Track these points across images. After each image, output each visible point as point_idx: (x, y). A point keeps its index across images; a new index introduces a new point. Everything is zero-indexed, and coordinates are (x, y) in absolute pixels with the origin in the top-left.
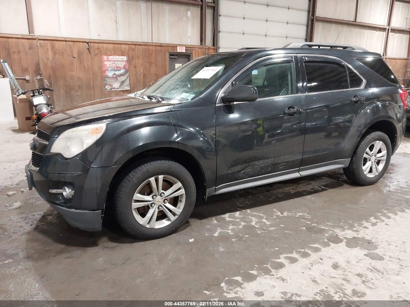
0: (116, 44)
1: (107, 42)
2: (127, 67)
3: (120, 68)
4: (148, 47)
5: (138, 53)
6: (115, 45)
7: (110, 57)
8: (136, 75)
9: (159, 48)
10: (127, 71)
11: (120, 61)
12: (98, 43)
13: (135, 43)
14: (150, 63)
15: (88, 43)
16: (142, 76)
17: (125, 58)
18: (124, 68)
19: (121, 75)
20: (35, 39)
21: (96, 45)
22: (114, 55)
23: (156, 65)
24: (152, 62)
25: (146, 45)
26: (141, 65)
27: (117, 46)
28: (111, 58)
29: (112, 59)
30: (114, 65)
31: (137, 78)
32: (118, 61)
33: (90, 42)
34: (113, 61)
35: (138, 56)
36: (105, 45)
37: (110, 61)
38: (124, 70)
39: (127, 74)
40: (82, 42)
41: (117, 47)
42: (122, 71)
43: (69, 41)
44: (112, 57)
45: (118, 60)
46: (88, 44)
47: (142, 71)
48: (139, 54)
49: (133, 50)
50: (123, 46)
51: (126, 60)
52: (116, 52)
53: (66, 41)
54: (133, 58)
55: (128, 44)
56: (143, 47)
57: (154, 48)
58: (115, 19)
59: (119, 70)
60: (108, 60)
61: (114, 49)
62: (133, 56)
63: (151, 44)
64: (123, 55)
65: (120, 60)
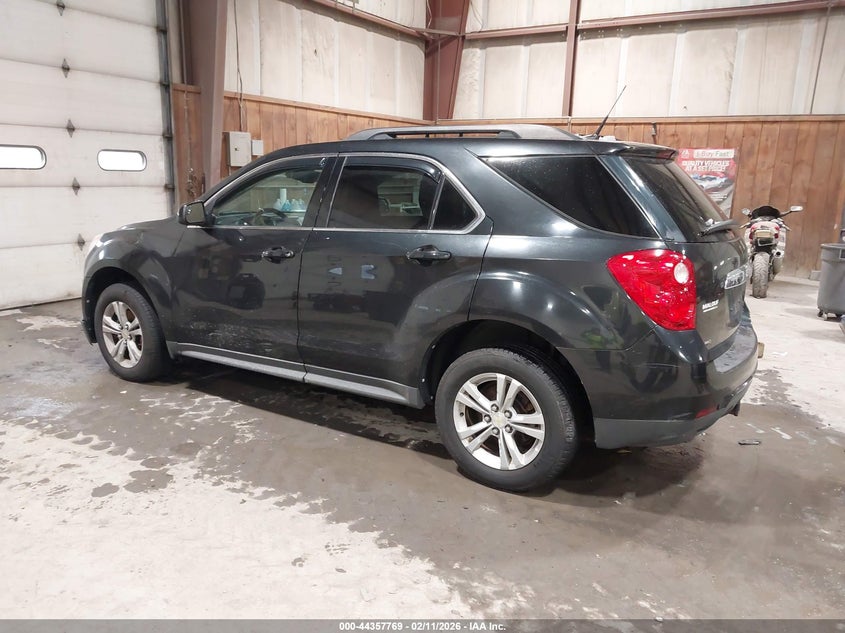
0: (713, 123)
1: (694, 120)
2: (732, 173)
3: (715, 174)
4: (797, 126)
5: (767, 140)
6: (712, 125)
7: (696, 151)
8: (752, 189)
9: (829, 126)
10: (730, 181)
11: (718, 160)
12: (676, 123)
13: (762, 119)
14: (796, 164)
15: (655, 125)
16: (768, 193)
17: (731, 153)
18: (725, 174)
19: (716, 189)
20: (566, 124)
21: (671, 129)
22: (707, 146)
23: (812, 166)
24: (802, 161)
25: (792, 120)
26: (769, 168)
27: (717, 127)
28: (698, 153)
29: (700, 157)
30: (701, 168)
31: (752, 197)
32: (714, 159)
33: (660, 124)
34: (701, 159)
35: (767, 146)
36: (689, 126)
37: (694, 160)
38: (723, 180)
39: (731, 188)
40: (645, 124)
41: (715, 131)
42: (718, 181)
43: (621, 124)
44: (700, 151)
45: (714, 157)
46: (655, 128)
47: (770, 182)
48: (769, 143)
49: (754, 135)
50: (732, 127)
51: (732, 156)
52: (709, 142)
53: (616, 124)
54: (750, 153)
55: (744, 122)
56: (783, 126)
57: (813, 128)
58: (728, 69)
59: (711, 179)
60: (692, 159)
61: (709, 134)
62: (753, 147)
63: (806, 118)
64: (727, 146)
65: (718, 156)
